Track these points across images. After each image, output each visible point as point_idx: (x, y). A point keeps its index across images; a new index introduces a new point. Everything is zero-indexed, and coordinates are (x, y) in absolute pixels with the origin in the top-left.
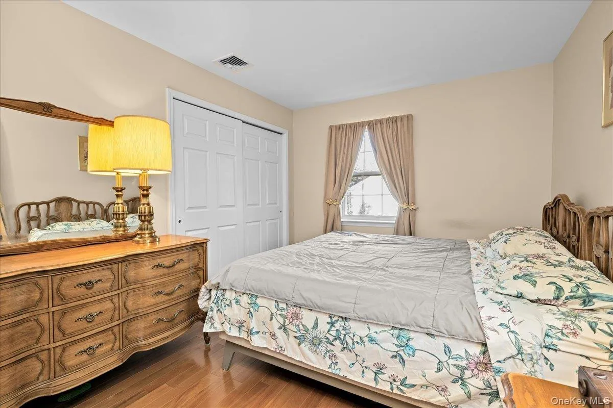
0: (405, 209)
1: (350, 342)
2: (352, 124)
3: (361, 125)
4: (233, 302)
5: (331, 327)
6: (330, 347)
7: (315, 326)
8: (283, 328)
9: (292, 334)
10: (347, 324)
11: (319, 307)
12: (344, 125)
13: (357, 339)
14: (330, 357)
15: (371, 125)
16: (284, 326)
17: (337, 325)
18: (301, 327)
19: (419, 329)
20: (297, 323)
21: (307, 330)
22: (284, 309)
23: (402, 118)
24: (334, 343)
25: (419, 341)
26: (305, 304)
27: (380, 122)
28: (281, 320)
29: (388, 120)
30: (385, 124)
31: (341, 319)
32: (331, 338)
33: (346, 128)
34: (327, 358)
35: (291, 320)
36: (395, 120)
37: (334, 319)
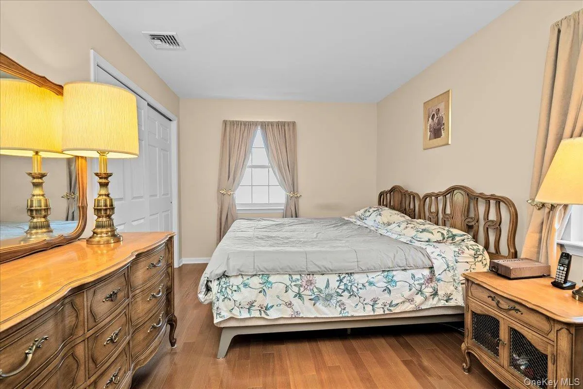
0: (291, 197)
1: (355, 289)
2: (246, 122)
3: (256, 124)
4: (241, 286)
5: (340, 283)
6: (339, 298)
7: (327, 286)
8: (299, 295)
9: (306, 298)
10: (352, 278)
11: (332, 271)
12: (239, 121)
13: (360, 286)
14: (340, 306)
15: (264, 125)
16: (299, 293)
17: (345, 281)
18: (315, 290)
19: (399, 268)
20: (311, 288)
21: (320, 291)
22: (298, 280)
23: (289, 123)
24: (342, 294)
25: (399, 275)
26: (320, 270)
27: (272, 124)
28: (296, 289)
29: (278, 123)
30: (275, 126)
31: (347, 275)
32: (340, 291)
33: (241, 125)
34: (338, 307)
35: (306, 287)
36: (283, 124)
37: (342, 277)
